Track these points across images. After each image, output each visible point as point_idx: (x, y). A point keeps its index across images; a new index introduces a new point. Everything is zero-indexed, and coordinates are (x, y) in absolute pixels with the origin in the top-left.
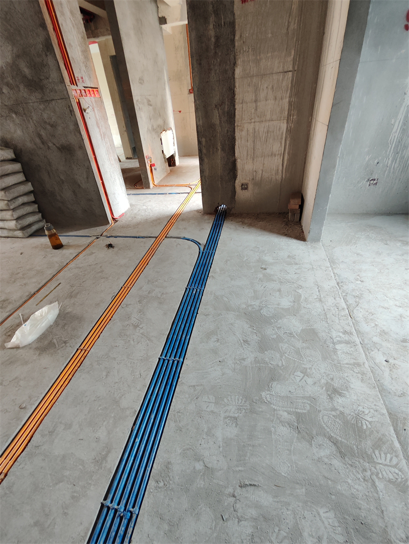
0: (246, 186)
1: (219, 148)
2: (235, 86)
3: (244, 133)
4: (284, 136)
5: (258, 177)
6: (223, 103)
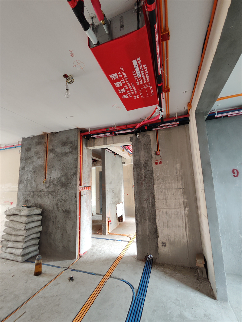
0: (165, 244)
1: (147, 219)
2: (154, 192)
3: (161, 213)
4: (184, 217)
5: (172, 239)
6: (149, 198)
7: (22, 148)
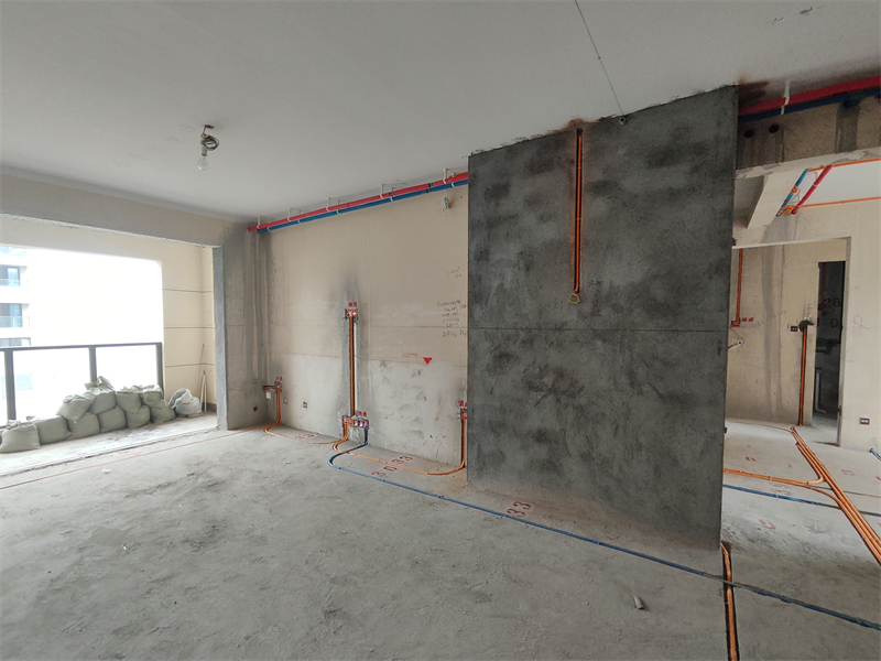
7: (470, 187)
